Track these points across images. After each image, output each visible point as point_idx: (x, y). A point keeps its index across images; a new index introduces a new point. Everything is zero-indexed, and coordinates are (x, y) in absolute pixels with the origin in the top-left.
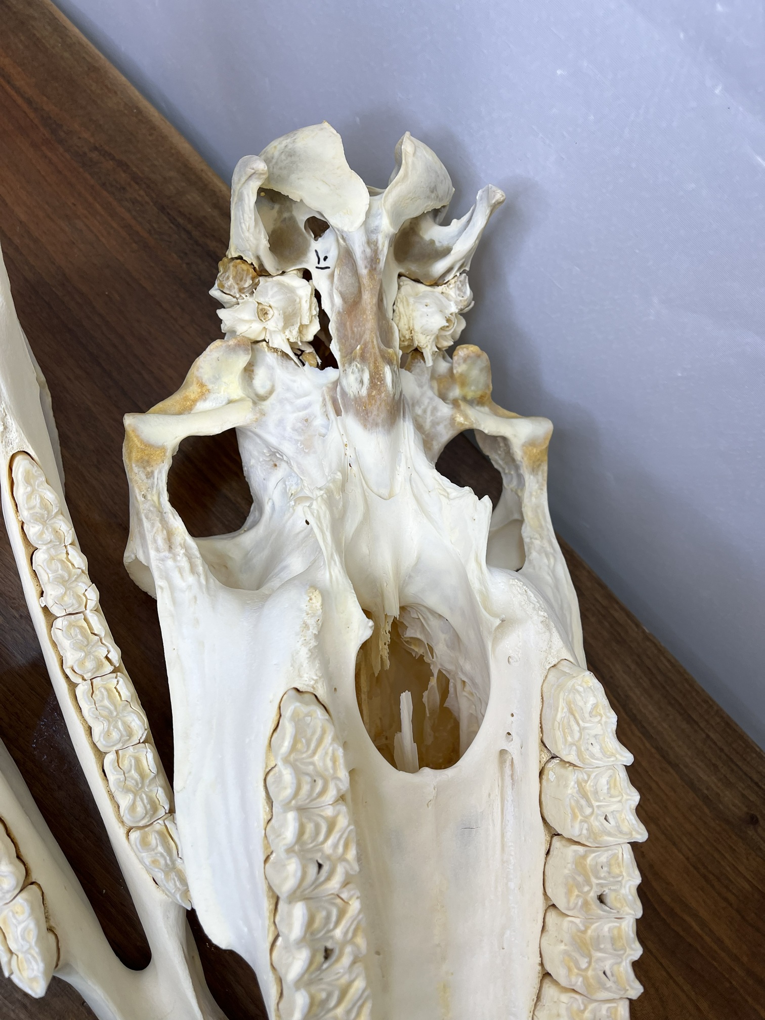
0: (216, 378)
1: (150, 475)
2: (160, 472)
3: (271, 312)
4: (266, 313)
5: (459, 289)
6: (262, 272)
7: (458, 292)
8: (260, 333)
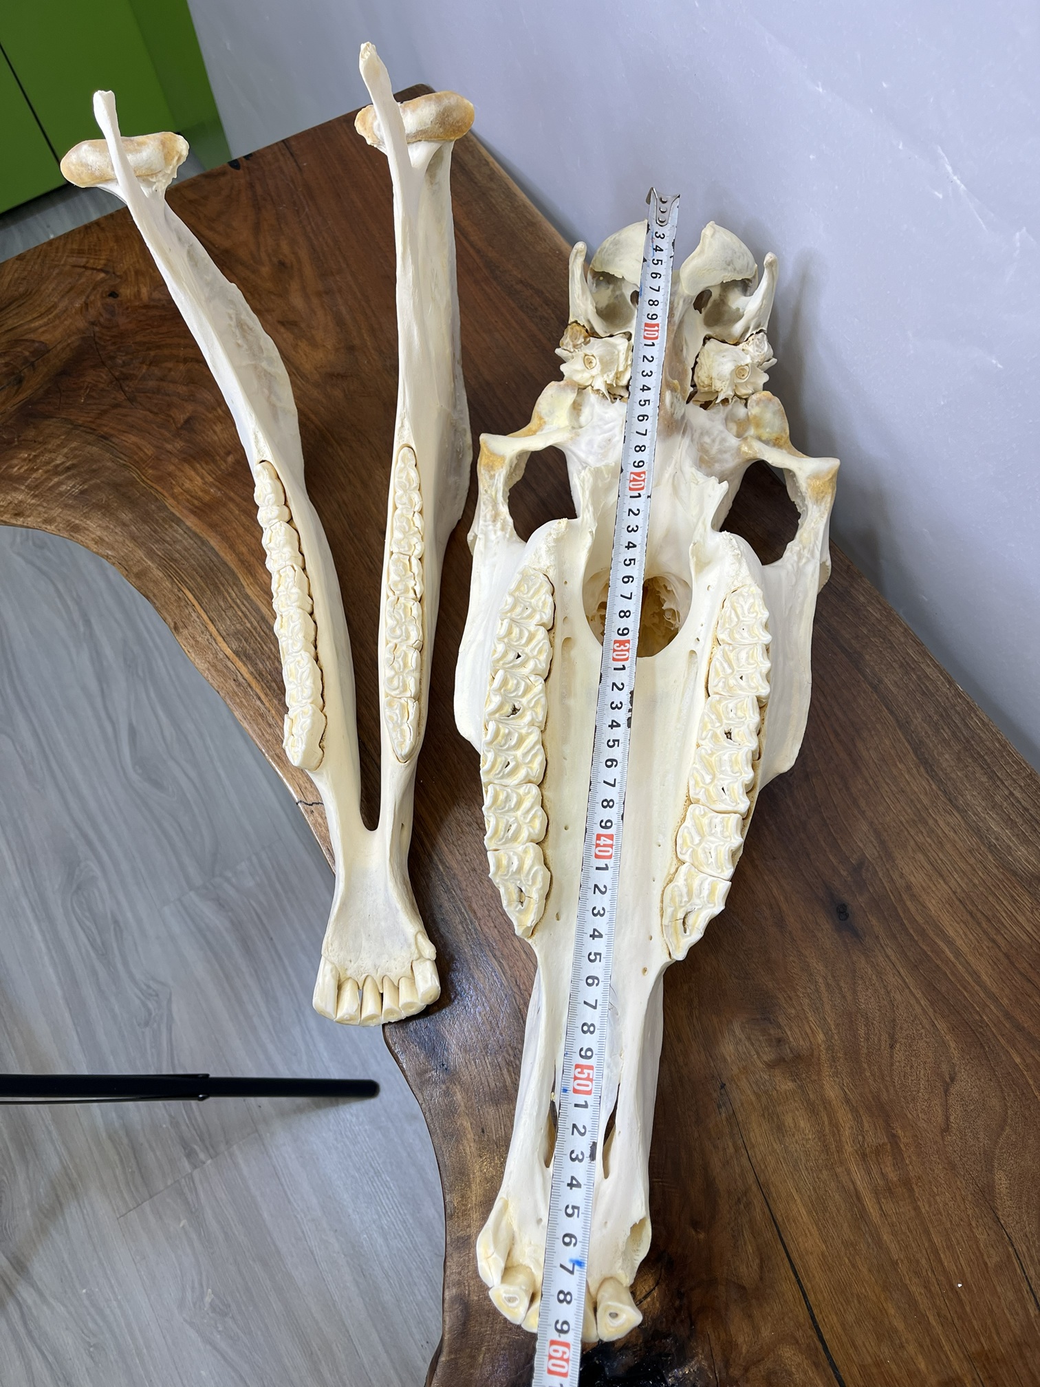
0: (551, 413)
1: (492, 477)
2: (500, 475)
3: (594, 361)
4: (591, 362)
5: (757, 346)
6: (592, 333)
7: (756, 348)
8: (588, 380)
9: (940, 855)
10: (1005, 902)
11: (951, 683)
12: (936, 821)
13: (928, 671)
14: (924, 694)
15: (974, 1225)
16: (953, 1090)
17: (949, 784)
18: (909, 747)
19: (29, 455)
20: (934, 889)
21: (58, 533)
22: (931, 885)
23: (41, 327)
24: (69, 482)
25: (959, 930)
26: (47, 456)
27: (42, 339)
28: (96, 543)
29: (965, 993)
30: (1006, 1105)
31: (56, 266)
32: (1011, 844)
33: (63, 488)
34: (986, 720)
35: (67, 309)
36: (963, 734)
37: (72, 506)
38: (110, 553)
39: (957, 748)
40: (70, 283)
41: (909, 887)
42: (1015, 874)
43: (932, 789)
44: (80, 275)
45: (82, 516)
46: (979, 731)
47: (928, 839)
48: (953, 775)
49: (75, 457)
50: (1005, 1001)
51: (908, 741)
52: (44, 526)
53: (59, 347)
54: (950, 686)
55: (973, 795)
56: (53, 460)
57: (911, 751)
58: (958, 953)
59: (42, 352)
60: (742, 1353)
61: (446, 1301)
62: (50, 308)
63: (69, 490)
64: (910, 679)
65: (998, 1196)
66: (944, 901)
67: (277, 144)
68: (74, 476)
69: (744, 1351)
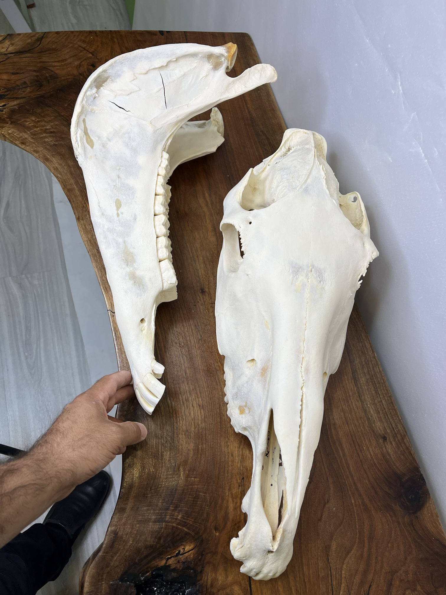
9: (350, 416)
10: (367, 441)
11: (373, 352)
12: (352, 402)
13: (367, 344)
14: (362, 352)
15: (319, 559)
16: (327, 506)
17: (361, 390)
18: (351, 371)
19: (36, 119)
20: (343, 428)
21: (38, 158)
22: (343, 426)
23: (57, 66)
24: (50, 138)
25: (348, 446)
26: (43, 123)
27: (56, 72)
28: (54, 169)
29: (342, 470)
30: (344, 517)
31: (72, 43)
32: (375, 420)
33: (47, 140)
34: (381, 370)
35: (71, 63)
36: (371, 373)
37: (48, 149)
38: (59, 176)
39: (368, 377)
40: (75, 53)
41: (334, 424)
42: (373, 431)
43: (354, 390)
44: (81, 51)
45: (52, 155)
46: (377, 374)
47: (347, 408)
48: (364, 388)
49: (56, 128)
50: (355, 478)
51: (351, 368)
52: (33, 153)
53: (63, 78)
54: (373, 353)
55: (368, 397)
56: (45, 126)
57: (351, 373)
58: (344, 455)
59: (54, 77)
60: (219, 584)
61: (108, 532)
62: (64, 60)
63: (49, 142)
64: (359, 345)
65: (331, 550)
66: (345, 433)
67: (181, 32)
68: (53, 137)
69: (220, 583)
